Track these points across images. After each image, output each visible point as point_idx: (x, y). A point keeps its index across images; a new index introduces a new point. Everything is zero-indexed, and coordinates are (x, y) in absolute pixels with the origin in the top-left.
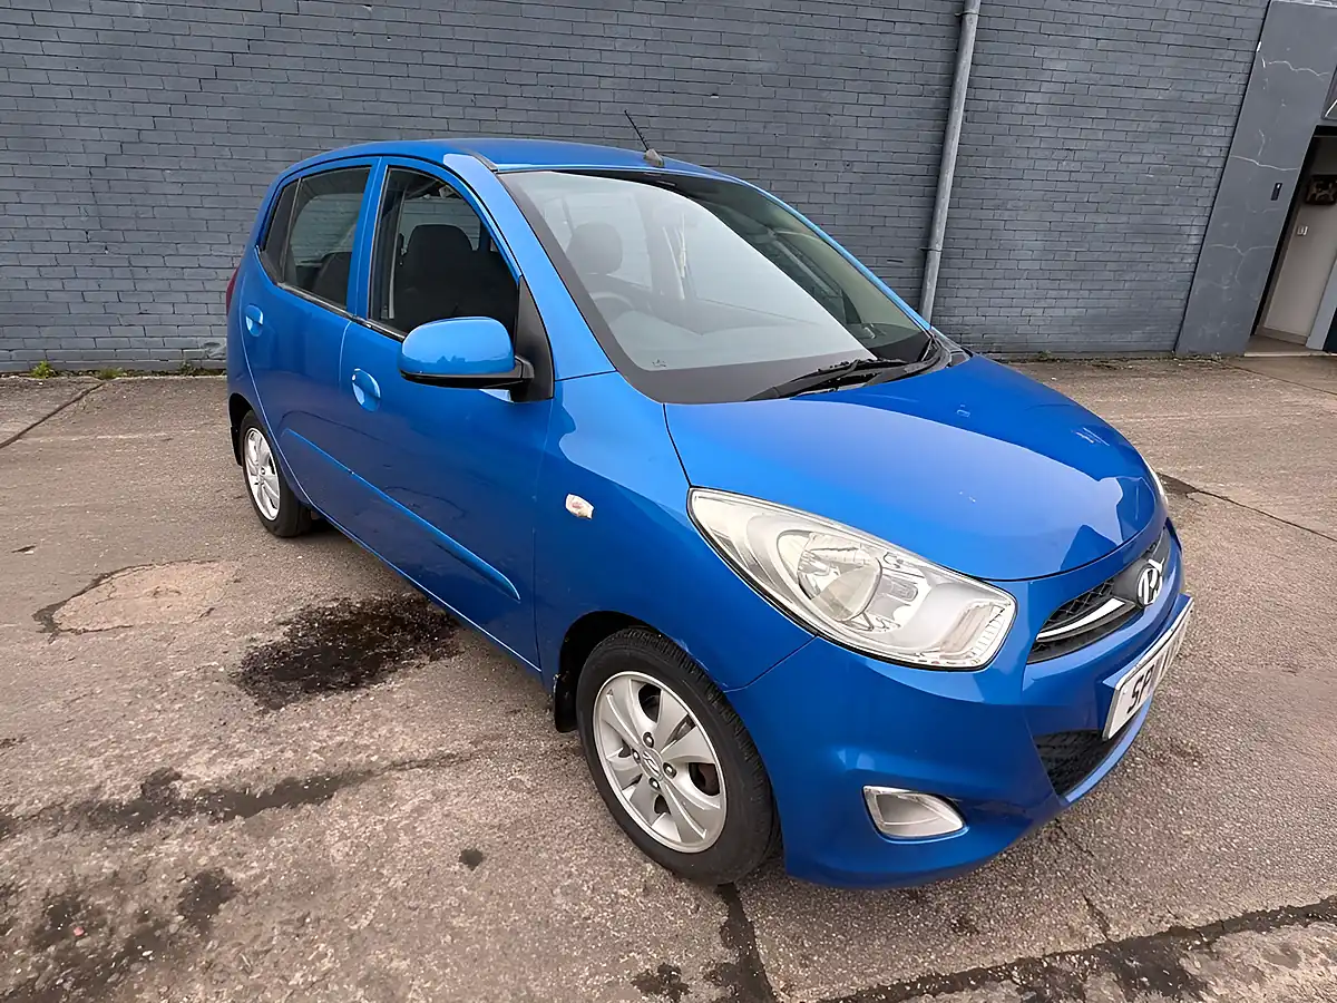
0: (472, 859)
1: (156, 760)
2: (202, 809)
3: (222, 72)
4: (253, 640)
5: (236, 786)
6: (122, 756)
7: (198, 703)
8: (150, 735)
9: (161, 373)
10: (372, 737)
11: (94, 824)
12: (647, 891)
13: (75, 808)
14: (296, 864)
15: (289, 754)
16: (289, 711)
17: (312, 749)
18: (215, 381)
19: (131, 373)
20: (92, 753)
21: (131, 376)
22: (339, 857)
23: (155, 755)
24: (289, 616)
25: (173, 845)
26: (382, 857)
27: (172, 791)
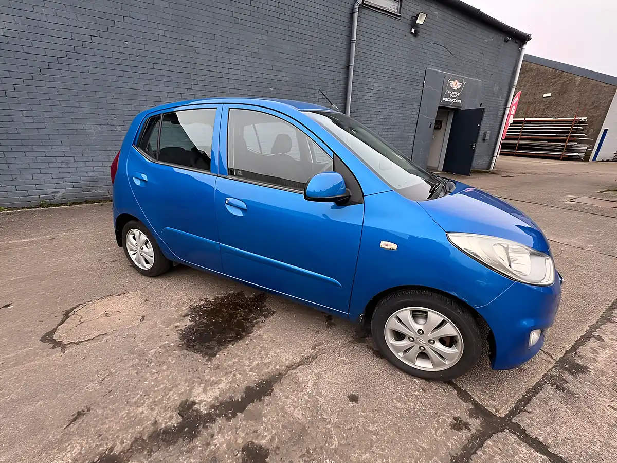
0: (354, 399)
1: (175, 398)
2: (219, 415)
3: (52, 66)
4: (176, 327)
5: (226, 398)
6: (155, 401)
7: (174, 363)
8: (162, 386)
9: (28, 208)
10: (269, 358)
11: (168, 443)
12: (424, 391)
13: (150, 437)
14: (284, 427)
15: (238, 376)
16: (222, 355)
17: (248, 370)
18: (61, 209)
19: (9, 209)
20: (137, 405)
21: (9, 210)
22: (300, 417)
23: (173, 396)
24: (186, 311)
25: (218, 439)
26: (318, 411)
27: (197, 411)
